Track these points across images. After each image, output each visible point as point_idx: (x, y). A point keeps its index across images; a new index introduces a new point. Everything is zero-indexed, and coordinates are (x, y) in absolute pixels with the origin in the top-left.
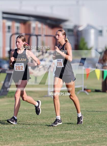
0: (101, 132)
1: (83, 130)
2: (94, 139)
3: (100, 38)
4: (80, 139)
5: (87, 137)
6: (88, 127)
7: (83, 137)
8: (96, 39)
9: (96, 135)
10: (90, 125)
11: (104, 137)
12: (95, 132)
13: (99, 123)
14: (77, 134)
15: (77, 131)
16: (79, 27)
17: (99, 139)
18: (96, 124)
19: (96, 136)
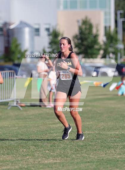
0: (38, 156)
1: (15, 155)
2: (29, 166)
3: (36, 38)
4: (10, 166)
5: (20, 164)
6: (21, 150)
7: (14, 164)
8: (32, 40)
9: (31, 160)
10: (24, 149)
11: (41, 163)
12: (31, 157)
13: (35, 146)
14: (7, 160)
15: (8, 156)
16: (10, 24)
17: (35, 165)
18: (31, 147)
19: (31, 163)
